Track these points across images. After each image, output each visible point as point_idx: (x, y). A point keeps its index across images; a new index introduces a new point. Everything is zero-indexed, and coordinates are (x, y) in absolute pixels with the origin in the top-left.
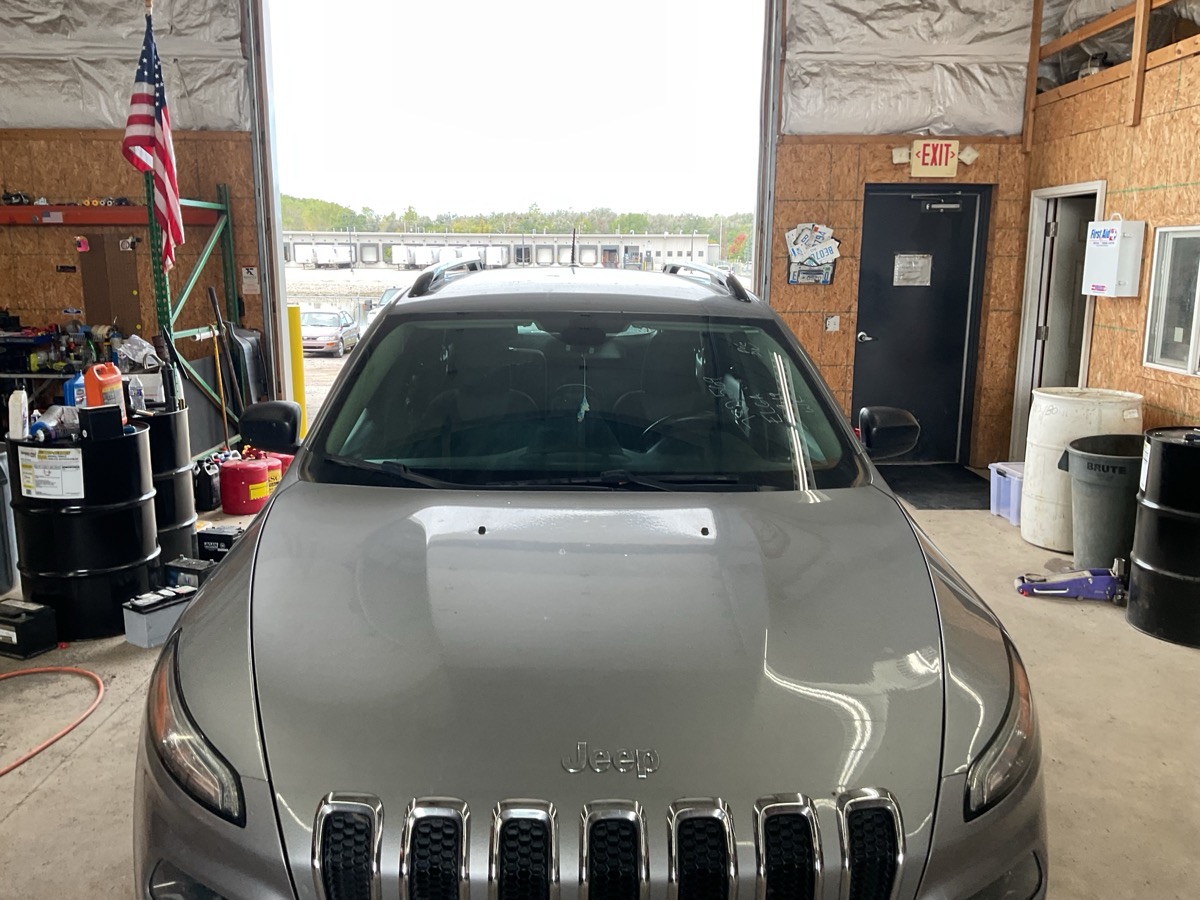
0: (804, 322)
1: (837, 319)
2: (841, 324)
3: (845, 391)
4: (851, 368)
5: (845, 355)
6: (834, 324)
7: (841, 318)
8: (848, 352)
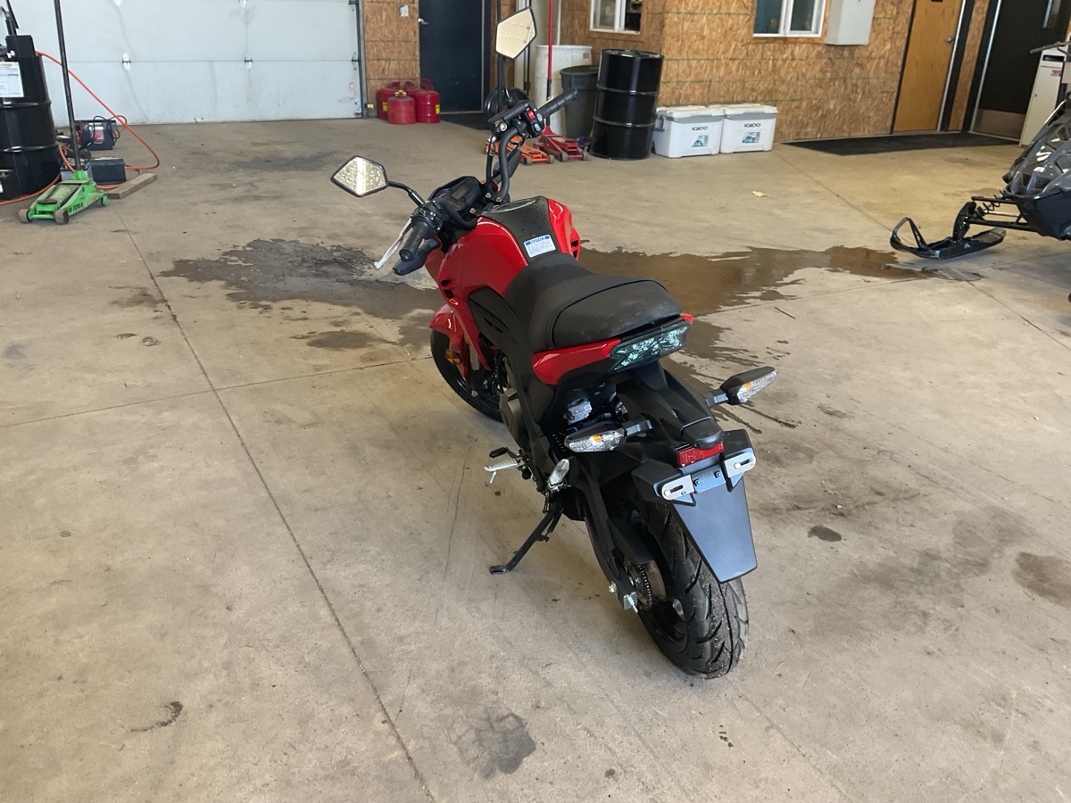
0: (386, 10)
1: (406, 8)
2: (409, 12)
3: (415, 60)
4: (418, 43)
5: (413, 34)
6: (405, 12)
7: (409, 7)
8: (415, 33)
